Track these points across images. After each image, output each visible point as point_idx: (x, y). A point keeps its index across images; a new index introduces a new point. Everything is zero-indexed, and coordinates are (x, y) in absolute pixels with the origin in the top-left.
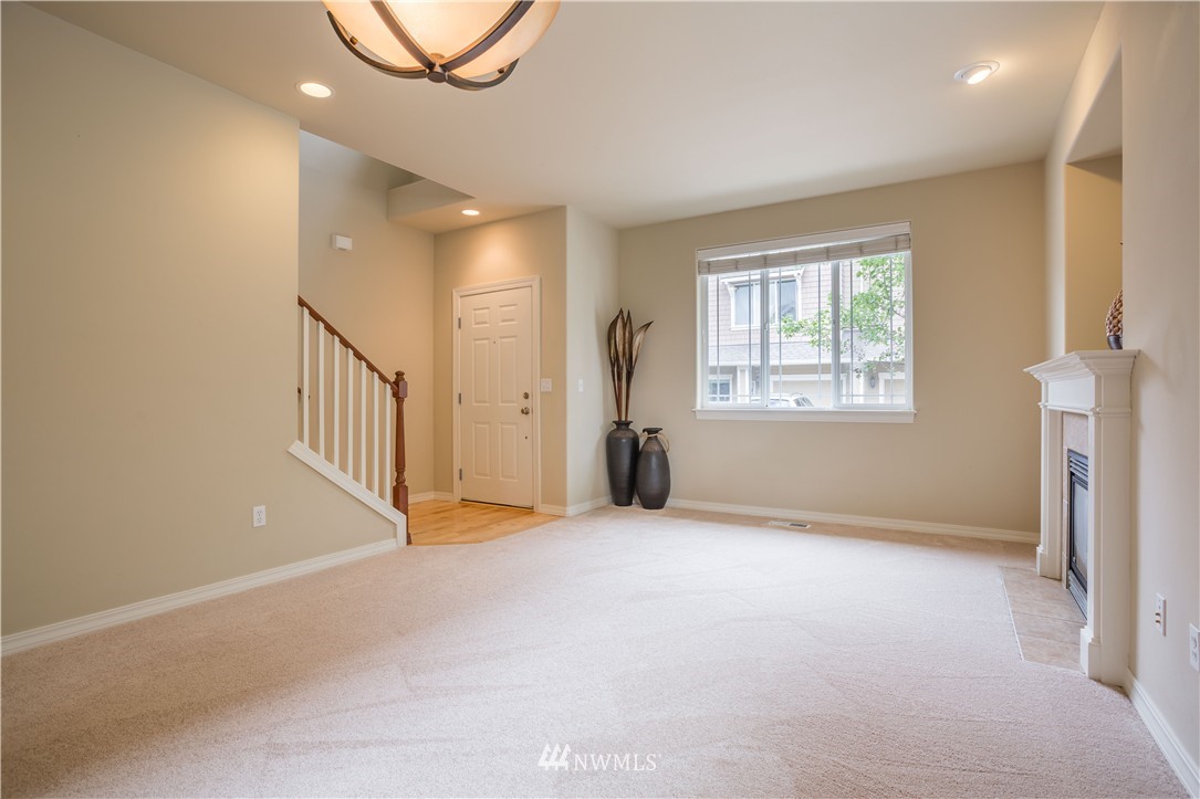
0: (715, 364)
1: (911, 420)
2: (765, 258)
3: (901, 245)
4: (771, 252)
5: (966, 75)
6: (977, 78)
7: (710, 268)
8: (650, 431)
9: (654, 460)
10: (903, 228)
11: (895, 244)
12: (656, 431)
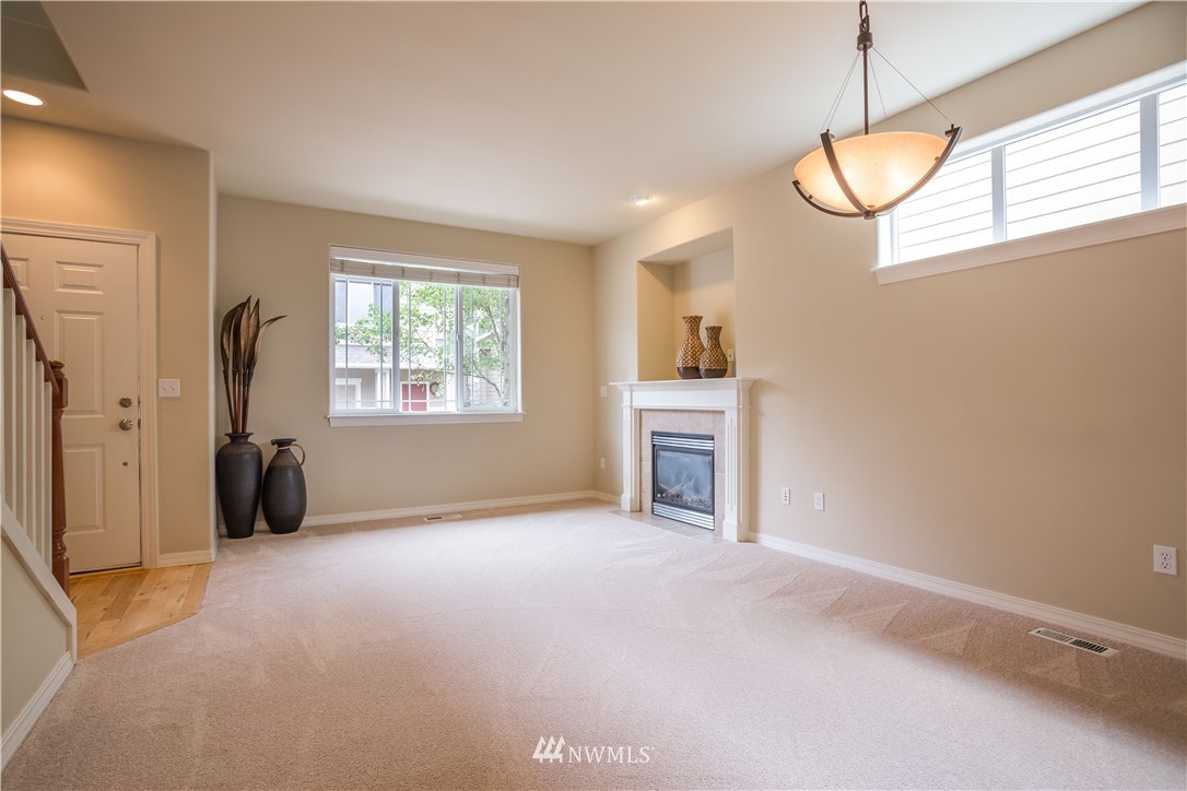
0: (343, 365)
1: (521, 420)
2: (403, 269)
3: (512, 283)
4: (409, 266)
5: (639, 198)
6: (642, 203)
7: (343, 267)
8: (280, 443)
9: (291, 474)
10: (514, 270)
11: (508, 281)
12: (288, 442)
